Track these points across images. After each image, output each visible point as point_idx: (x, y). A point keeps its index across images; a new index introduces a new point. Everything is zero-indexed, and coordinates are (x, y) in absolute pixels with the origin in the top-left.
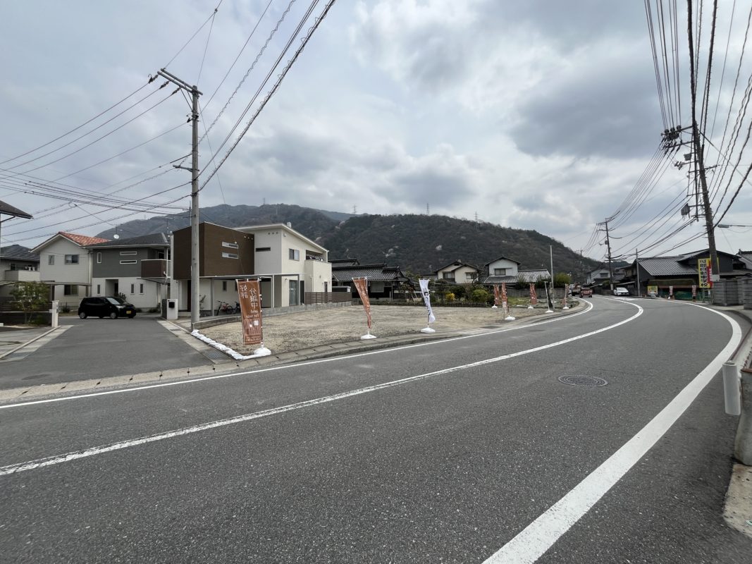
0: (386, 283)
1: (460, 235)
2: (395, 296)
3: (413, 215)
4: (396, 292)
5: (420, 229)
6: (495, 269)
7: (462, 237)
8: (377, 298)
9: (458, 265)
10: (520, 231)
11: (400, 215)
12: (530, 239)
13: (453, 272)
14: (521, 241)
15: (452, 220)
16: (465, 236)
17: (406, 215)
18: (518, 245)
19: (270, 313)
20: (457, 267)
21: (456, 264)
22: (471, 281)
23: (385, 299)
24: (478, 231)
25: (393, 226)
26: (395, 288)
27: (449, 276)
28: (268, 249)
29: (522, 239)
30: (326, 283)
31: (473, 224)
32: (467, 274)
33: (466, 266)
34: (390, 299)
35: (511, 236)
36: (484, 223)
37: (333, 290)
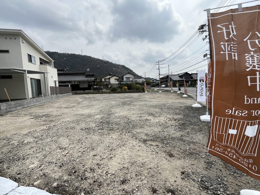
0: (89, 82)
1: (97, 65)
2: (95, 89)
3: (75, 54)
4: (95, 87)
5: (79, 61)
6: (126, 78)
7: (98, 66)
8: (84, 90)
9: (111, 75)
10: (119, 65)
11: (68, 54)
12: (123, 68)
13: (109, 78)
14: (120, 69)
15: (93, 58)
16: (99, 65)
17: (71, 54)
18: (119, 70)
19: (28, 104)
20: (110, 76)
21: (110, 75)
22: (117, 83)
23: (89, 91)
24: (104, 64)
25: (65, 58)
26: (94, 85)
27: (107, 80)
28: (7, 51)
29: (120, 68)
30: (55, 81)
31: (102, 61)
32: (115, 79)
33: (115, 76)
34: (92, 91)
35: (116, 67)
36: (106, 61)
37: (59, 85)
